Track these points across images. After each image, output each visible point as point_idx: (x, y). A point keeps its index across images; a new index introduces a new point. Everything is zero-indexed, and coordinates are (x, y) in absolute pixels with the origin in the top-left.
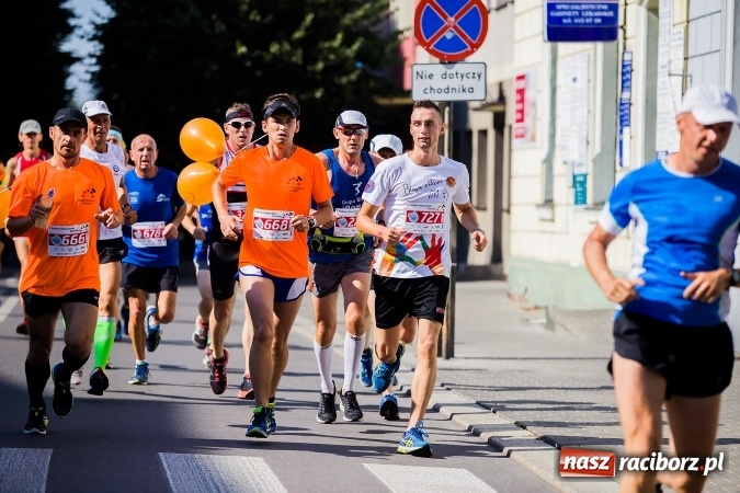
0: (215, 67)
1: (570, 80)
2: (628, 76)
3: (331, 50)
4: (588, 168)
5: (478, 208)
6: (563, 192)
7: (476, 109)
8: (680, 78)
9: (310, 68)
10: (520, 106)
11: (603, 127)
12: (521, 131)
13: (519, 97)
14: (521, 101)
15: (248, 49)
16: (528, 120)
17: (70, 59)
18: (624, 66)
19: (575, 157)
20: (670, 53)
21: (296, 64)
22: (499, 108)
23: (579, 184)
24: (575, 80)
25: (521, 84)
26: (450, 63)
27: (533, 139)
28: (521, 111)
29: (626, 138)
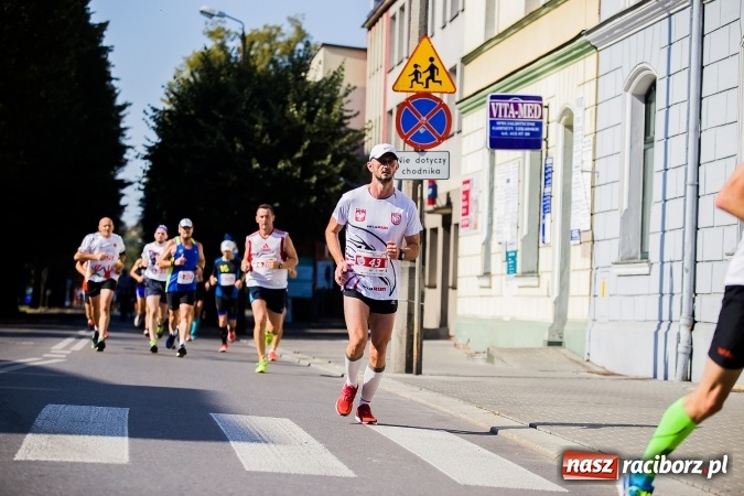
0: (235, 178)
1: (505, 180)
2: (549, 175)
3: (323, 167)
4: (518, 246)
5: (430, 287)
6: (498, 265)
7: (430, 212)
8: (590, 174)
9: (306, 181)
10: (465, 203)
11: (529, 215)
12: (466, 222)
13: (464, 197)
14: (467, 199)
15: (261, 165)
16: (471, 214)
17: (123, 184)
18: (546, 169)
19: (507, 238)
20: (582, 156)
21: (296, 178)
22: (447, 211)
23: (511, 259)
24: (508, 181)
25: (467, 187)
26: (423, 151)
27: (476, 227)
28: (467, 207)
29: (547, 222)
